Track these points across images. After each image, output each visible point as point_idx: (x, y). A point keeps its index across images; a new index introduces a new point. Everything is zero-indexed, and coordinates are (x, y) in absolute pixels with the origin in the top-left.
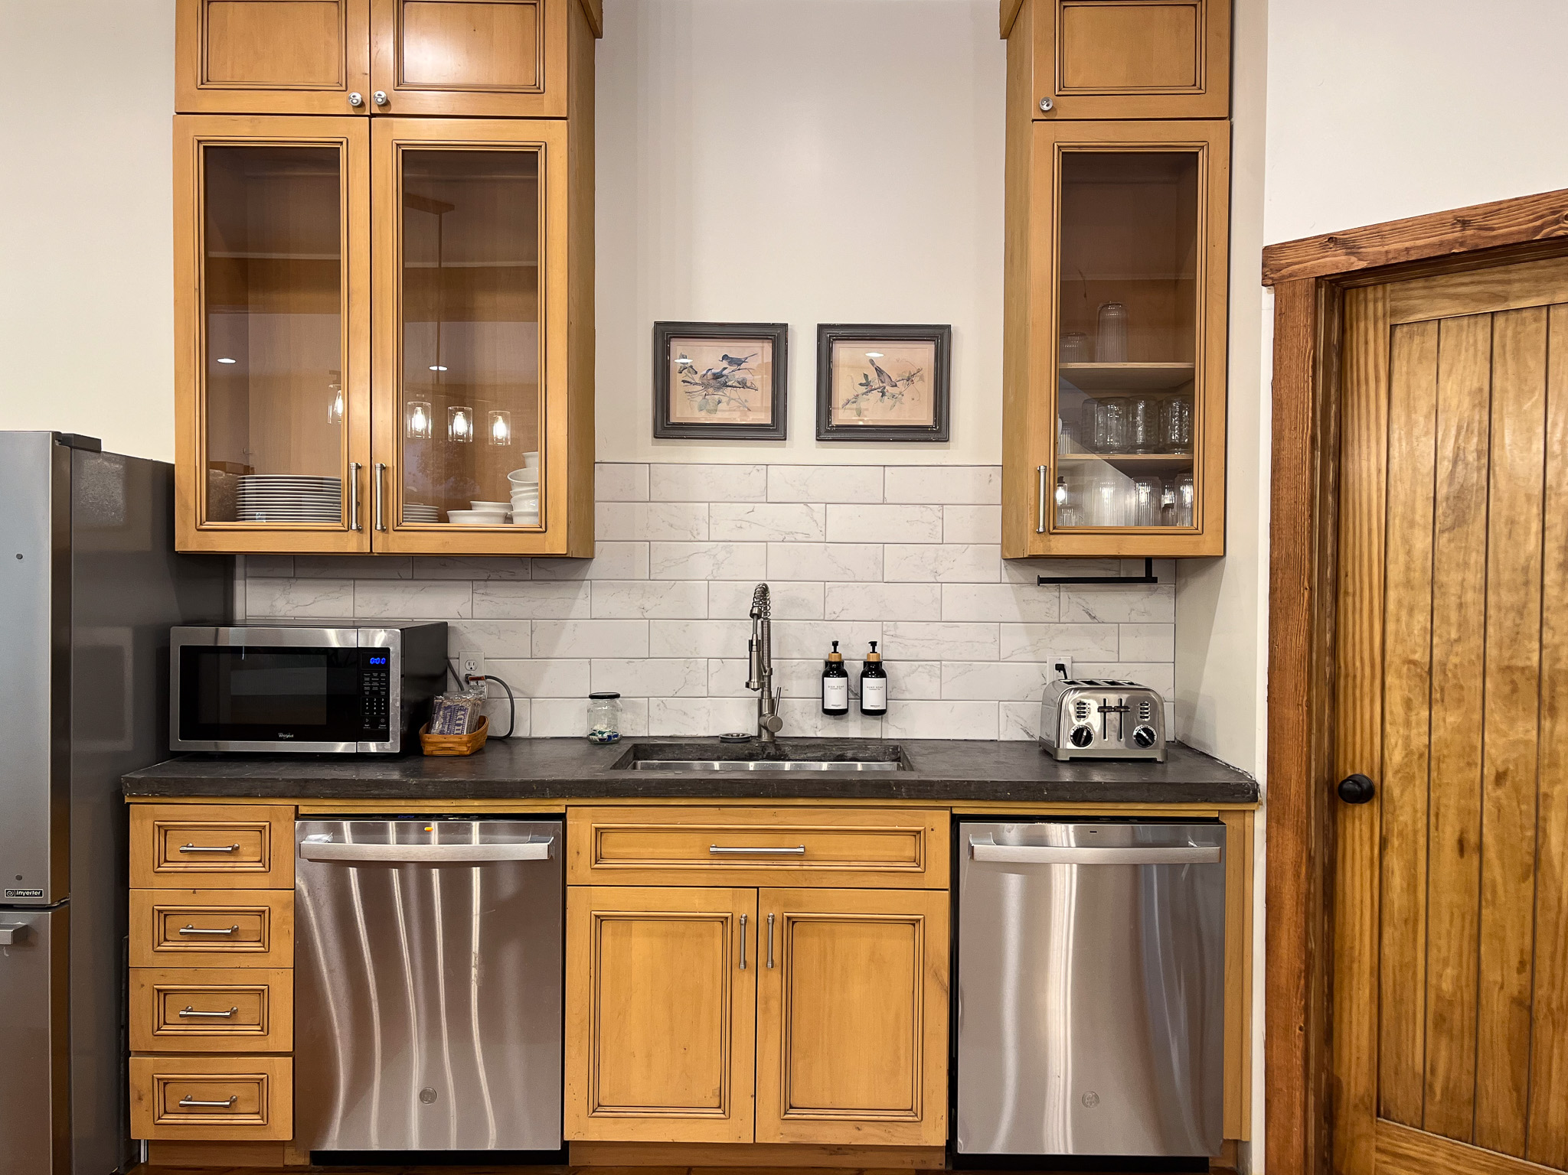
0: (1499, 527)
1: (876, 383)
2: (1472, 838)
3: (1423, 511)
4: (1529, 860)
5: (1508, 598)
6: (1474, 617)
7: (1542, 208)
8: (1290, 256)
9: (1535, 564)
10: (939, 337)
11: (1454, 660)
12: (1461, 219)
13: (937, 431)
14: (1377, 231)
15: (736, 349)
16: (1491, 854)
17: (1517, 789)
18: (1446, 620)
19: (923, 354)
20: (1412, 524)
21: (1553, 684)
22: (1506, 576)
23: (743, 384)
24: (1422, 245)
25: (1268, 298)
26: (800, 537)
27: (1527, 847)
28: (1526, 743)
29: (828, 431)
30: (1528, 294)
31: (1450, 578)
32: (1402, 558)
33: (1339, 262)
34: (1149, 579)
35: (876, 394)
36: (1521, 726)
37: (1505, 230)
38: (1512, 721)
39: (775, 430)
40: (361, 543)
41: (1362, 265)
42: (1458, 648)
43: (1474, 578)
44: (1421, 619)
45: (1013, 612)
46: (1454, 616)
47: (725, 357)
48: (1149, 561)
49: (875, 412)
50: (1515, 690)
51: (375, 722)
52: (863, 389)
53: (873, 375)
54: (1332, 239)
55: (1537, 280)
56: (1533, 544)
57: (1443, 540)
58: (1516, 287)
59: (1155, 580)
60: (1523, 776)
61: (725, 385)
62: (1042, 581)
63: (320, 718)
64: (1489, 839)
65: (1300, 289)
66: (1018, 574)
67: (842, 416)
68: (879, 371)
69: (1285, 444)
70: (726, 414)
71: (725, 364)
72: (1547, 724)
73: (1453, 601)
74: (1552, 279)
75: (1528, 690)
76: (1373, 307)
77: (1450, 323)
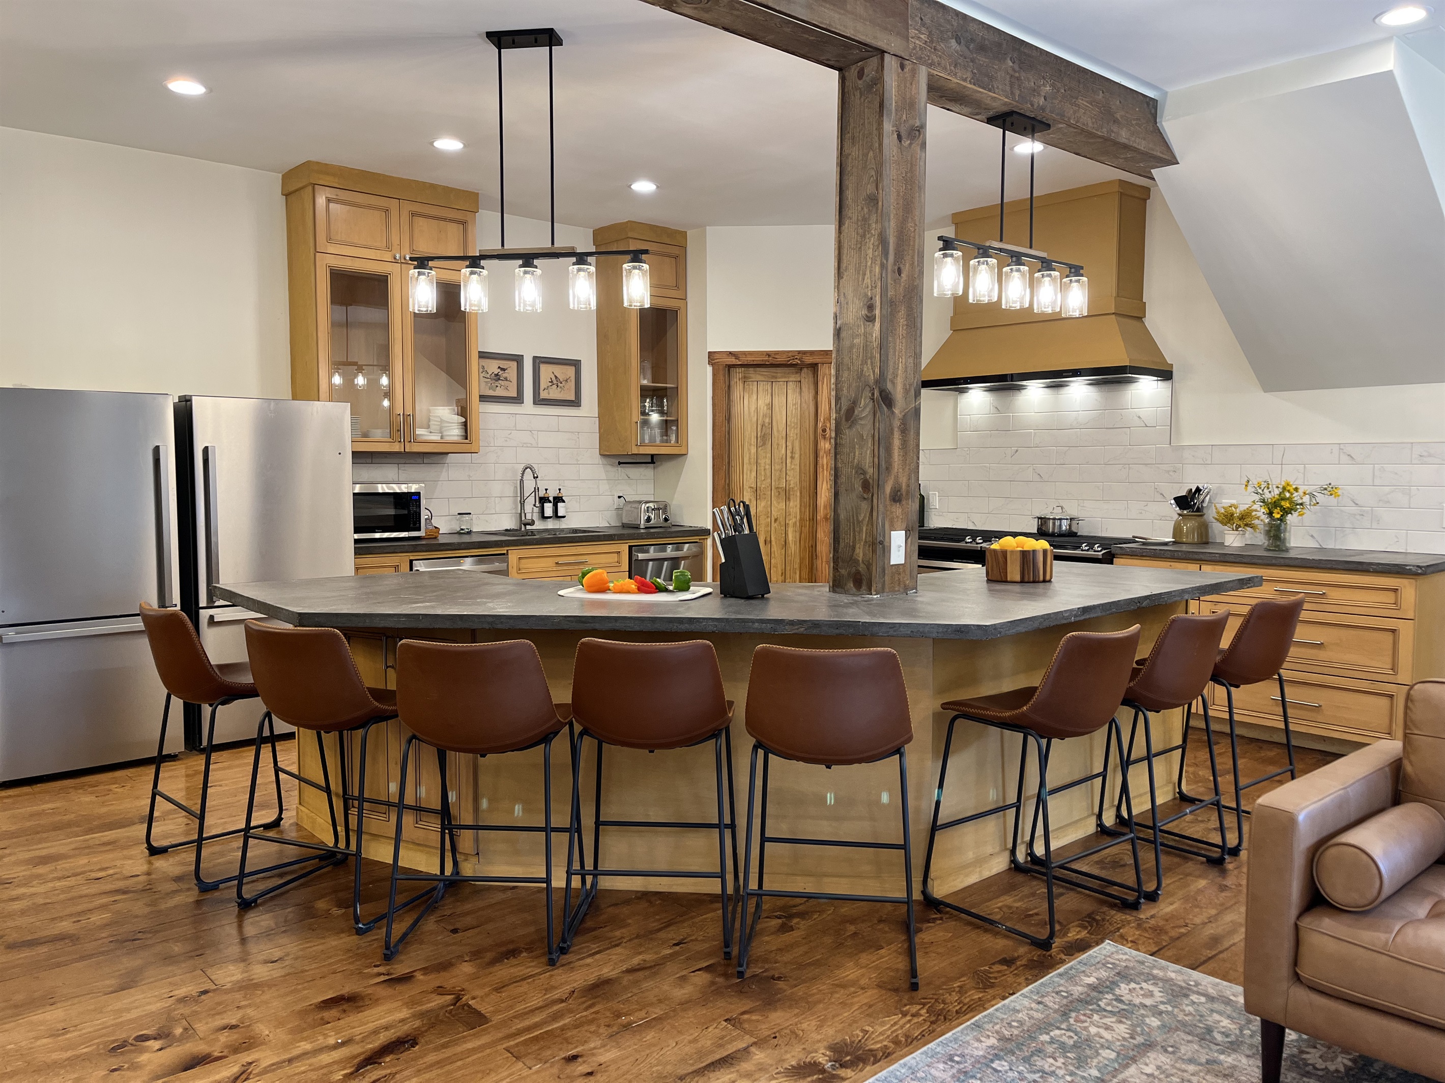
0: (775, 445)
1: (555, 382)
2: (768, 539)
3: (754, 441)
4: (784, 543)
5: (777, 467)
6: (768, 474)
7: (790, 354)
8: (717, 356)
9: (784, 457)
10: (576, 364)
11: (763, 486)
12: (768, 354)
13: (576, 403)
14: (745, 353)
15: (504, 364)
16: (773, 543)
17: (780, 523)
18: (760, 474)
19: (571, 371)
20: (751, 445)
21: (789, 490)
22: (777, 460)
23: (506, 379)
24: (758, 360)
25: (709, 369)
26: (529, 445)
27: (783, 539)
28: (782, 509)
29: (538, 401)
30: (782, 377)
31: (762, 461)
32: (748, 456)
33: (733, 361)
34: (653, 462)
35: (555, 386)
36: (781, 505)
37: (781, 359)
38: (779, 503)
39: (518, 399)
40: (400, 447)
41: (740, 363)
42: (764, 482)
43: (768, 461)
44: (754, 474)
45: (603, 476)
46: (763, 473)
47: (499, 367)
48: (652, 456)
49: (554, 394)
50: (779, 494)
51: (415, 524)
52: (550, 384)
53: (554, 378)
54: (730, 353)
55: (785, 373)
56: (783, 451)
57: (759, 449)
58: (779, 375)
59: (654, 463)
60: (782, 519)
61: (499, 379)
62: (620, 463)
63: (391, 524)
64: (773, 539)
65: (721, 367)
66: (605, 461)
67: (544, 395)
68: (556, 377)
69: (717, 417)
70: (499, 392)
71: (499, 370)
72: (788, 503)
73: (763, 468)
74: (788, 373)
75: (783, 494)
76: (738, 374)
77: (762, 383)
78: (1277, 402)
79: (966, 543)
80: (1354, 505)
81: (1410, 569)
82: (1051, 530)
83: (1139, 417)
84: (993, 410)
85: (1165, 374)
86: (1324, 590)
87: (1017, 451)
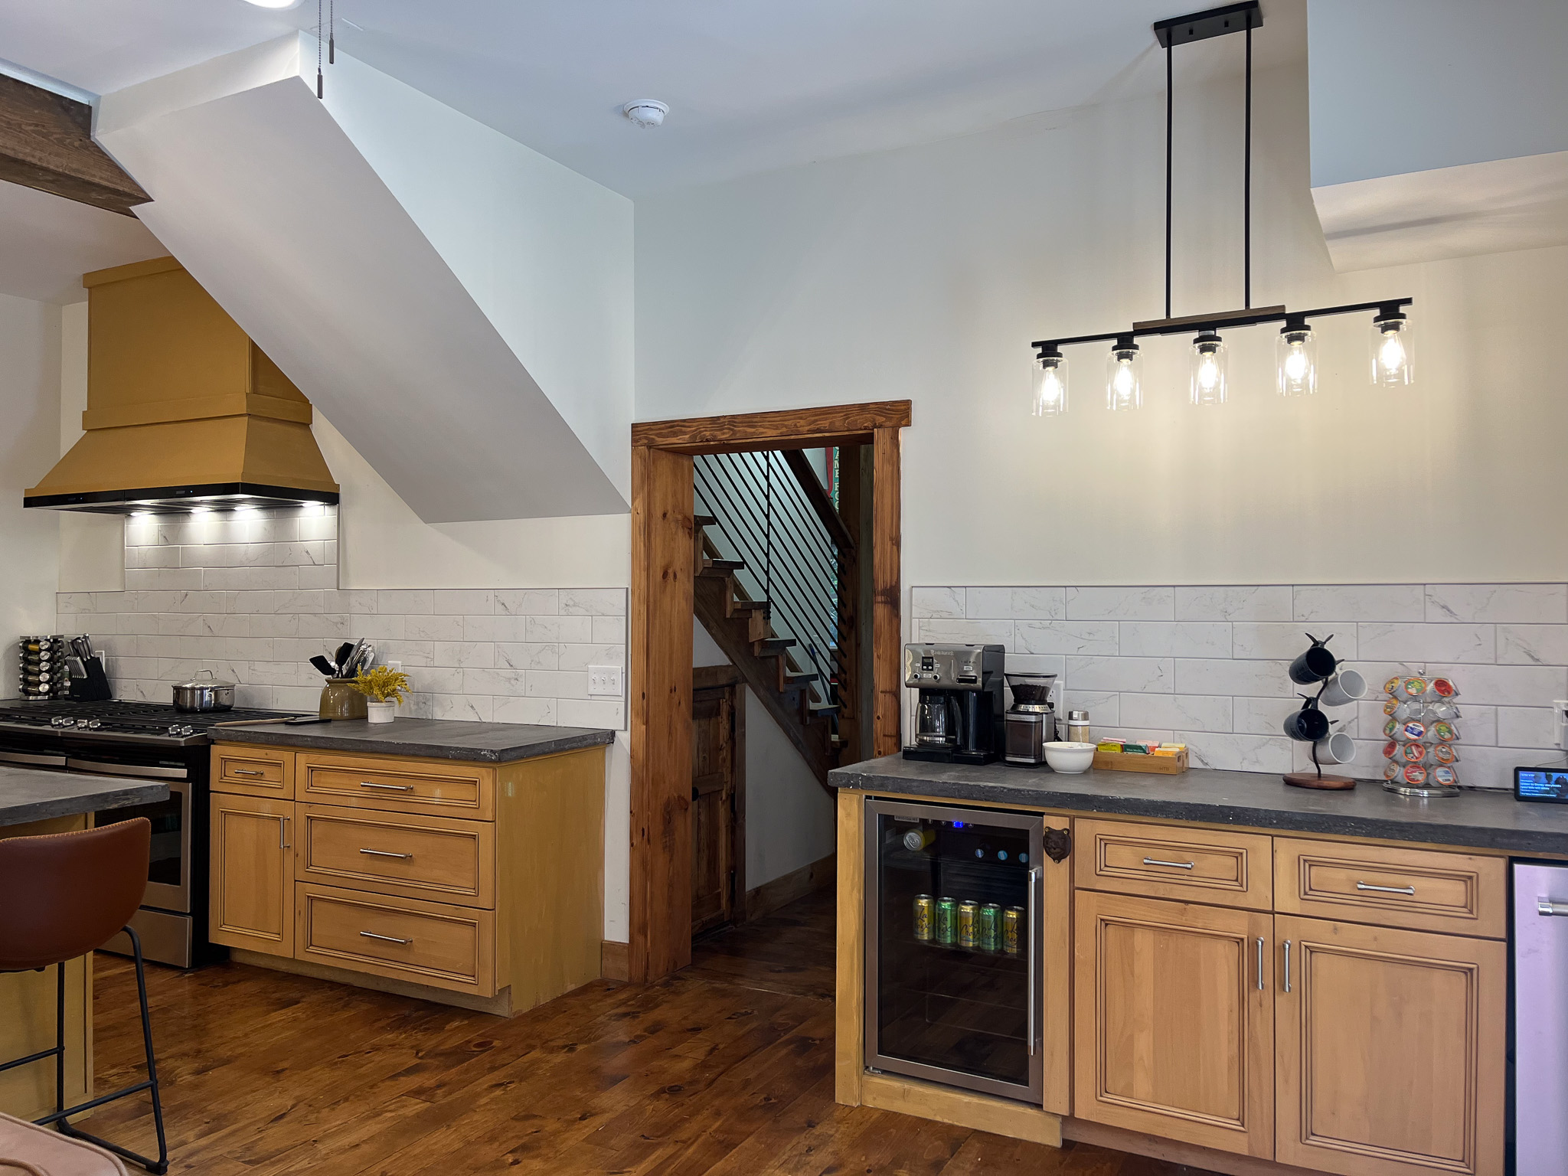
78: (433, 534)
79: (53, 726)
80: (509, 667)
81: (485, 755)
82: (188, 705)
83: (307, 552)
84: (161, 539)
85: (331, 498)
86: (412, 784)
87: (187, 595)
